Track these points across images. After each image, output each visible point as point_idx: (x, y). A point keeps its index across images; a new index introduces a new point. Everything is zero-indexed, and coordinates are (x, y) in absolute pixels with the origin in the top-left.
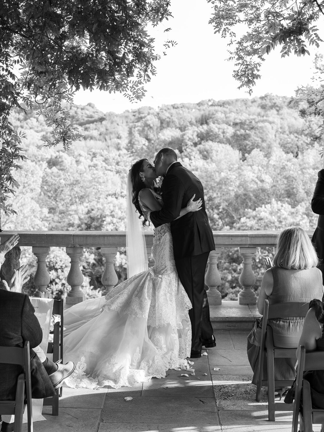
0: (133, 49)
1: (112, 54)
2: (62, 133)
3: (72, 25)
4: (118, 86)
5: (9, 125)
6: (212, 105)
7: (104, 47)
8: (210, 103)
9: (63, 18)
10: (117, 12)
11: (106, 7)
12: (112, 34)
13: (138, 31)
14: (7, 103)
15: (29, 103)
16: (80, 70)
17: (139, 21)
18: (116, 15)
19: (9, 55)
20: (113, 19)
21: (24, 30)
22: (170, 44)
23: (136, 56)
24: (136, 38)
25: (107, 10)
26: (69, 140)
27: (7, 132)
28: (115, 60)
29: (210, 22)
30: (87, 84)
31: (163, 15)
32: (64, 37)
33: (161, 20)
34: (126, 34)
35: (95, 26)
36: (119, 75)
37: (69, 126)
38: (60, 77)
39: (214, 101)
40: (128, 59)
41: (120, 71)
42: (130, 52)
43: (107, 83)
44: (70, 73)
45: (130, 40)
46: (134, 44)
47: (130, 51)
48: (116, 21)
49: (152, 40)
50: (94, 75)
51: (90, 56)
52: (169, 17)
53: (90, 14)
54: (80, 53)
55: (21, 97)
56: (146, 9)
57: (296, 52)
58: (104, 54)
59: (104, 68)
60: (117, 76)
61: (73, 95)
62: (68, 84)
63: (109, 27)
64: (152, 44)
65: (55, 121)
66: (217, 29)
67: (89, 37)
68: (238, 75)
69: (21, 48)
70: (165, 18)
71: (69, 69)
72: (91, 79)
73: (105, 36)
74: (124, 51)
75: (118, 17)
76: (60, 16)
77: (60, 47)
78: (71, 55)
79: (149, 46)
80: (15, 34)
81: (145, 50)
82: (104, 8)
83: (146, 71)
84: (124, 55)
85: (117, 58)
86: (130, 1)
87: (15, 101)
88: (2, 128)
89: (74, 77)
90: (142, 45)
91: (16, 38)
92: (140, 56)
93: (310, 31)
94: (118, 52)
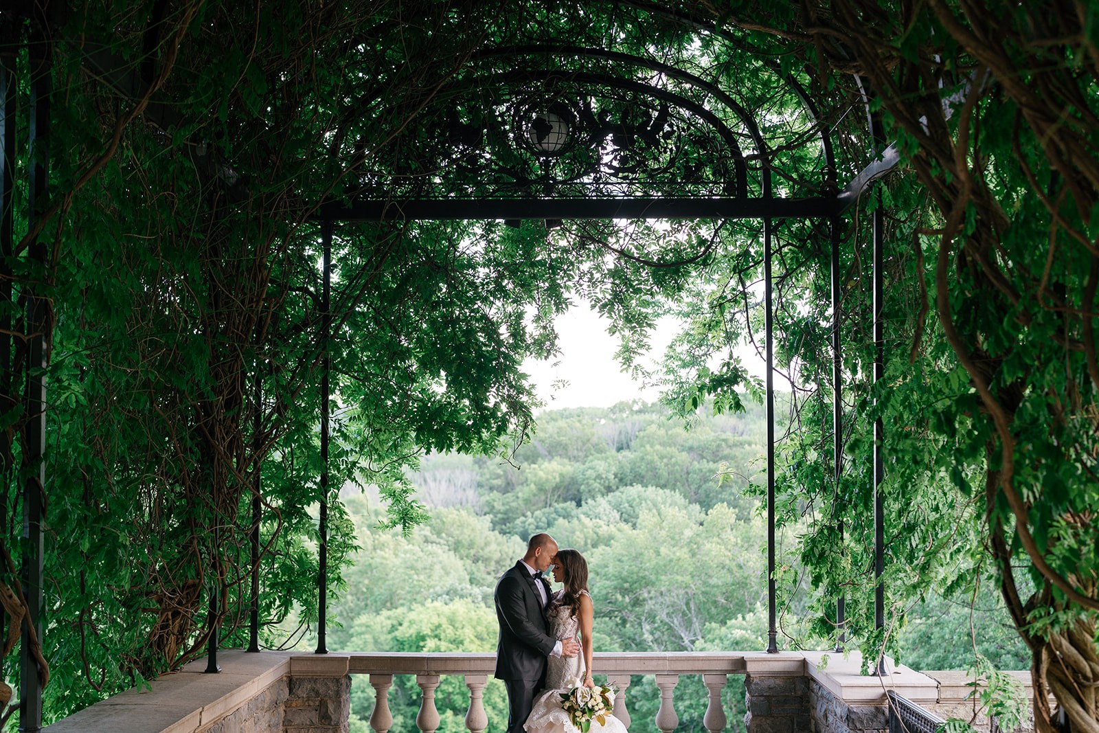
0: (507, 397)
1: (478, 404)
2: (402, 512)
3: (423, 362)
4: (486, 448)
5: (339, 505)
7: (466, 392)
8: (636, 408)
9: (410, 352)
10: (486, 345)
11: (470, 338)
12: (479, 376)
13: (515, 372)
14: (339, 475)
16: (433, 426)
17: (517, 357)
18: (484, 349)
19: (337, 406)
20: (480, 354)
21: (356, 368)
22: (561, 385)
23: (511, 407)
24: (512, 381)
25: (472, 342)
26: (411, 523)
27: (338, 515)
28: (482, 412)
29: (615, 358)
30: (444, 444)
31: (549, 351)
32: (411, 378)
33: (546, 357)
35: (455, 363)
36: (487, 433)
37: (412, 502)
38: (405, 435)
40: (501, 411)
41: (488, 428)
42: (503, 400)
43: (469, 443)
44: (419, 430)
45: (503, 385)
48: (484, 356)
49: (533, 386)
50: (452, 432)
51: (448, 405)
52: (557, 354)
53: (447, 346)
54: (434, 401)
55: (358, 468)
56: (525, 341)
57: (730, 408)
58: (466, 401)
60: (485, 435)
61: (421, 460)
62: (415, 444)
63: (474, 366)
64: (533, 391)
65: (393, 494)
66: (625, 366)
67: (445, 378)
69: (349, 393)
70: (552, 355)
71: (418, 424)
72: (449, 437)
73: (468, 378)
74: (495, 399)
78: (420, 404)
79: (529, 394)
81: (524, 398)
82: (469, 341)
83: (525, 427)
84: (495, 405)
85: (486, 408)
86: (504, 331)
87: (350, 474)
88: (331, 509)
89: (423, 435)
90: (520, 390)
91: (344, 380)
92: (517, 407)
93: (752, 380)
94: (487, 401)
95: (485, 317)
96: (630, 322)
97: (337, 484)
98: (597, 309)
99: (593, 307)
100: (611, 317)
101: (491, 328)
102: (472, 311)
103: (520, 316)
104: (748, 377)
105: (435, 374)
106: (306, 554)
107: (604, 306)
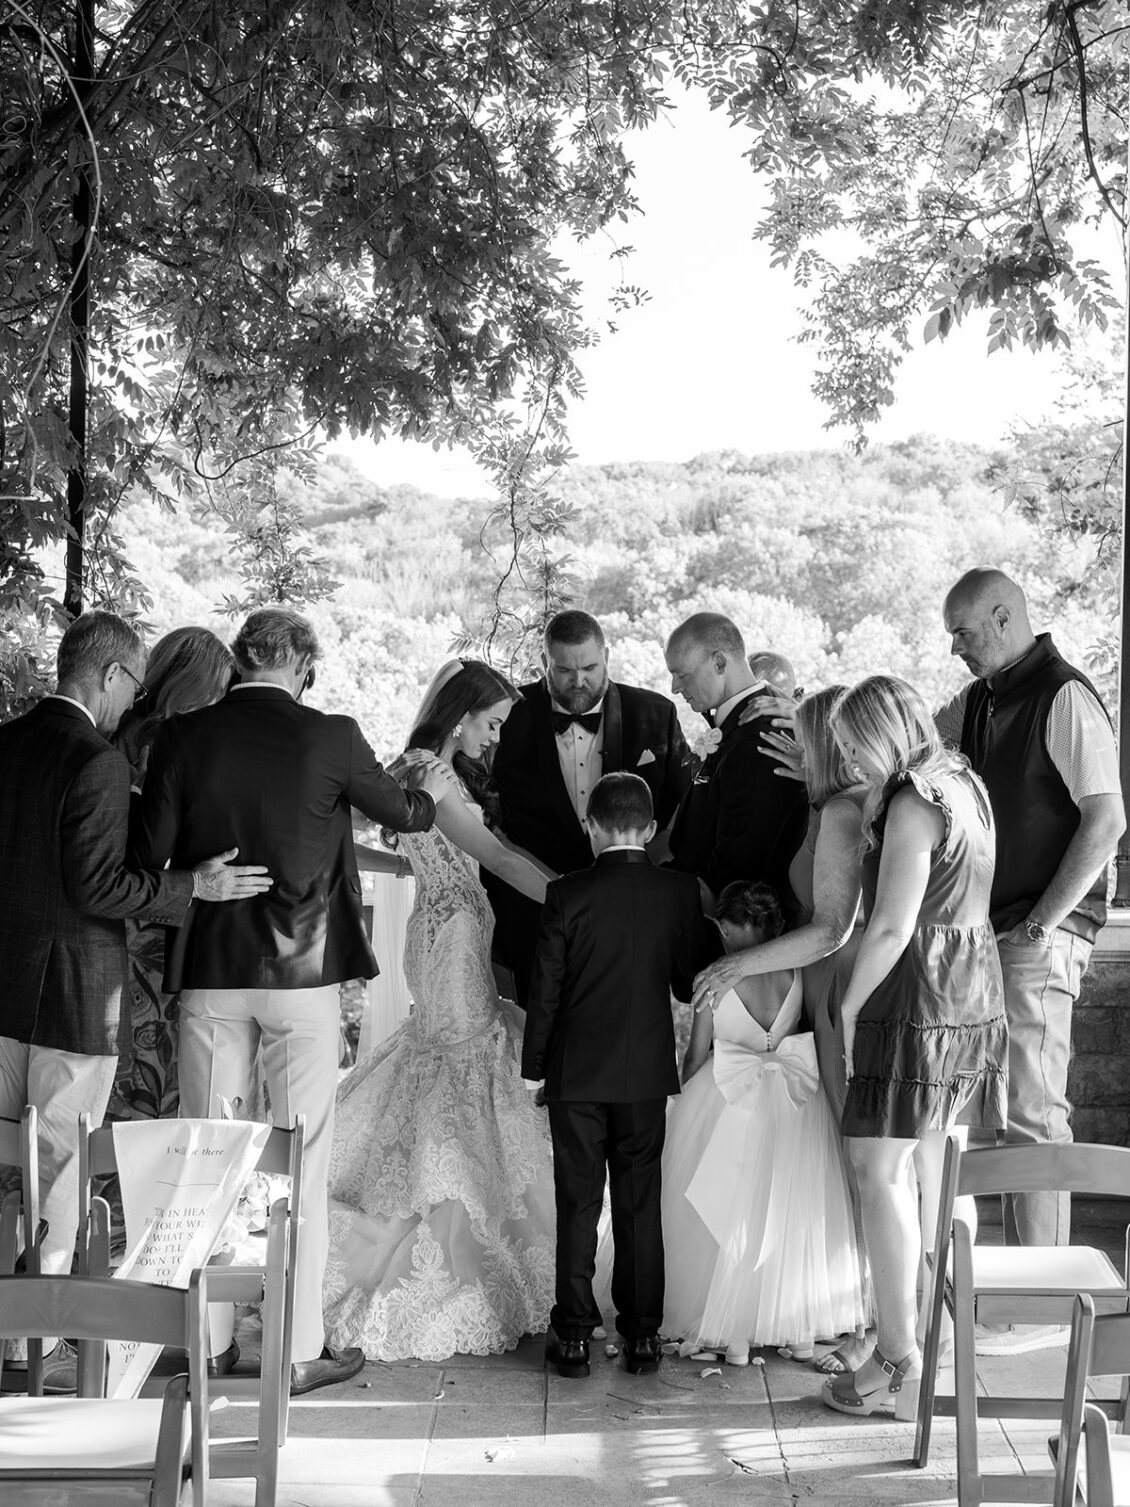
0: (513, 312)
1: (444, 326)
2: (276, 575)
3: (321, 229)
4: (462, 427)
5: (113, 545)
6: (733, 470)
7: (420, 301)
8: (728, 464)
9: (293, 208)
10: (465, 194)
11: (429, 176)
12: (448, 262)
13: (532, 255)
14: (112, 475)
15: (182, 478)
16: (344, 375)
17: (535, 222)
18: (461, 201)
19: (117, 323)
20: (452, 214)
21: (168, 241)
22: (630, 298)
23: (522, 335)
24: (525, 276)
25: (433, 186)
26: (296, 599)
27: (109, 569)
28: (455, 346)
29: (759, 234)
30: (363, 418)
31: (609, 204)
32: (299, 267)
33: (603, 219)
34: (494, 264)
35: (396, 233)
36: (465, 391)
37: (298, 552)
38: (276, 395)
39: (740, 455)
40: (497, 343)
41: (470, 379)
42: (503, 319)
43: (425, 415)
44: (312, 383)
45: (505, 283)
46: (515, 296)
47: (506, 317)
48: (460, 218)
49: (574, 286)
50: (386, 391)
51: (377, 330)
52: (629, 212)
53: (377, 198)
54: (346, 321)
55: (158, 460)
56: (556, 186)
57: (1027, 335)
58: (417, 322)
59: (419, 369)
60: (460, 394)
61: (315, 454)
62: (301, 417)
63: (438, 240)
64: (575, 299)
65: (256, 535)
66: (780, 254)
67: (372, 270)
68: (828, 387)
69: (160, 299)
70: (617, 215)
71: (306, 368)
72: (378, 402)
73: (424, 266)
74: (484, 317)
75: (469, 208)
76: (283, 201)
77: (281, 298)
78: (314, 324)
79: (564, 303)
80: (136, 255)
81: (551, 314)
82: (426, 181)
83: (553, 380)
84: (485, 329)
85: (463, 338)
86: (508, 160)
87: (136, 472)
88: (94, 555)
89: (321, 395)
90: (543, 298)
91: (141, 267)
92: (534, 335)
93: (1079, 272)
94: (466, 320)
95: (464, 126)
96: (803, 136)
97: (109, 496)
98: (725, 107)
99: (716, 102)
100: (757, 125)
101: (477, 149)
102: (434, 113)
103: (544, 130)
104: (1072, 265)
105: (348, 257)
106: (32, 661)
107: (742, 99)
